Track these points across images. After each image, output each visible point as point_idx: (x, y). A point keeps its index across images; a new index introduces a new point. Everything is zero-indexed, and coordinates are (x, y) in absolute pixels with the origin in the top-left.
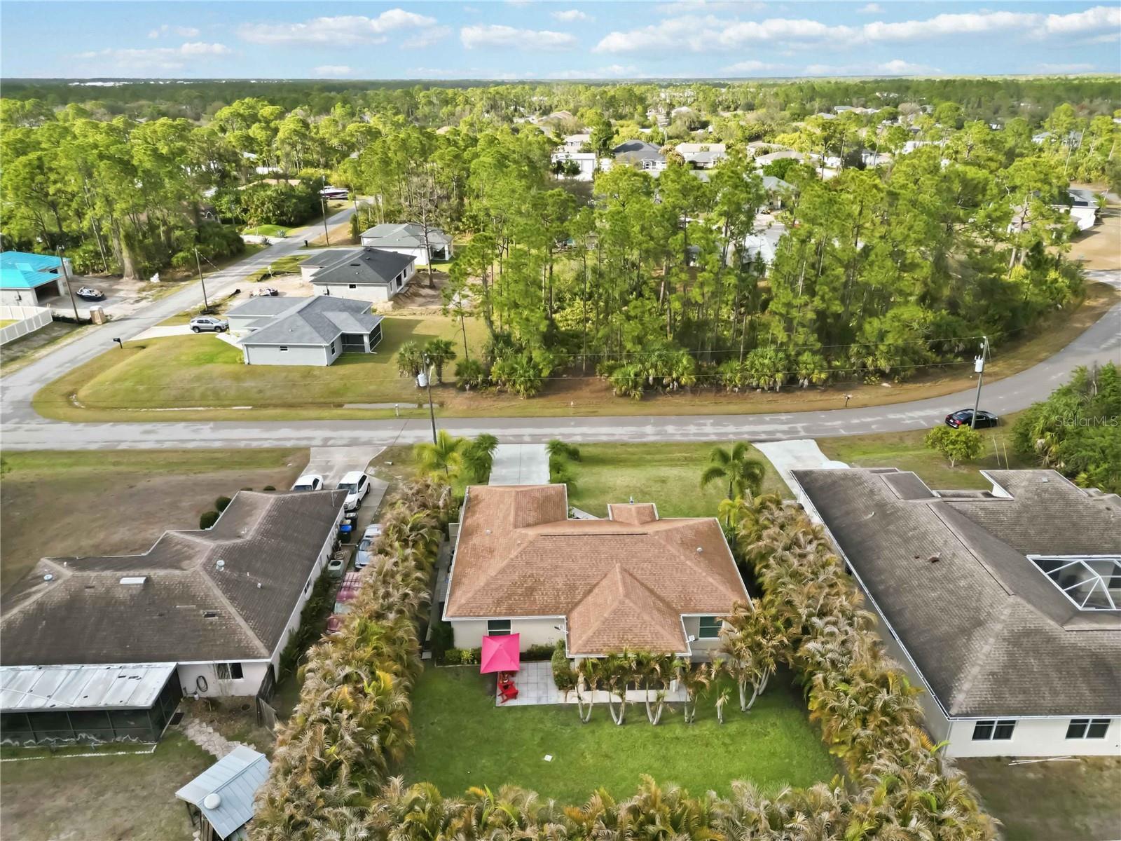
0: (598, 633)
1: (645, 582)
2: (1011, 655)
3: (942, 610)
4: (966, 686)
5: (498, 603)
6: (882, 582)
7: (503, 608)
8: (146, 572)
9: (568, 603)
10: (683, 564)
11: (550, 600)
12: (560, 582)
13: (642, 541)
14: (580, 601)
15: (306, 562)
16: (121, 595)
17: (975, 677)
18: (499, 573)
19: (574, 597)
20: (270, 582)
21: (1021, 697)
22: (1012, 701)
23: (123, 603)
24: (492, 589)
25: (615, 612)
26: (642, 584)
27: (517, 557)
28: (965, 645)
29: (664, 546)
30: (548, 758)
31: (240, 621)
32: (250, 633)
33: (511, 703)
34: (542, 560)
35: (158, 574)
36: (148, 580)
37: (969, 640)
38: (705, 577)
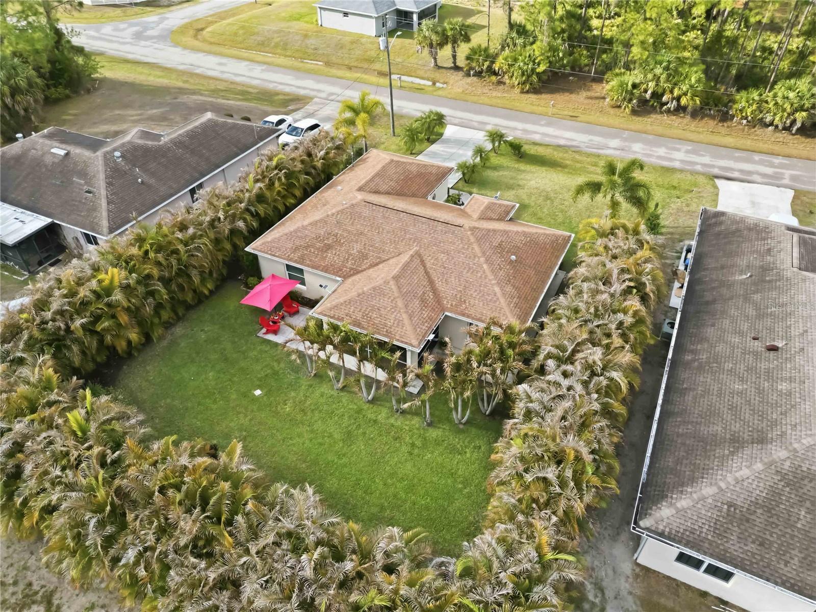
0: (349, 302)
1: (431, 271)
2: (774, 494)
3: (732, 408)
4: (684, 503)
5: (296, 249)
6: (694, 352)
7: (296, 256)
8: (69, 148)
9: (352, 269)
10: (480, 266)
11: (338, 261)
12: (356, 248)
13: (453, 233)
14: (365, 270)
15: (197, 175)
16: (48, 160)
17: (704, 499)
18: (310, 224)
19: (360, 266)
20: (152, 181)
21: (752, 547)
22: (734, 546)
23: (46, 166)
24: (298, 237)
25: (374, 289)
26: (427, 273)
27: (333, 215)
28: (723, 459)
29: (471, 244)
30: (258, 392)
31: (104, 203)
32: (105, 214)
33: (270, 337)
34: (352, 224)
35: (76, 151)
36: (67, 154)
37: (732, 453)
38: (493, 285)
